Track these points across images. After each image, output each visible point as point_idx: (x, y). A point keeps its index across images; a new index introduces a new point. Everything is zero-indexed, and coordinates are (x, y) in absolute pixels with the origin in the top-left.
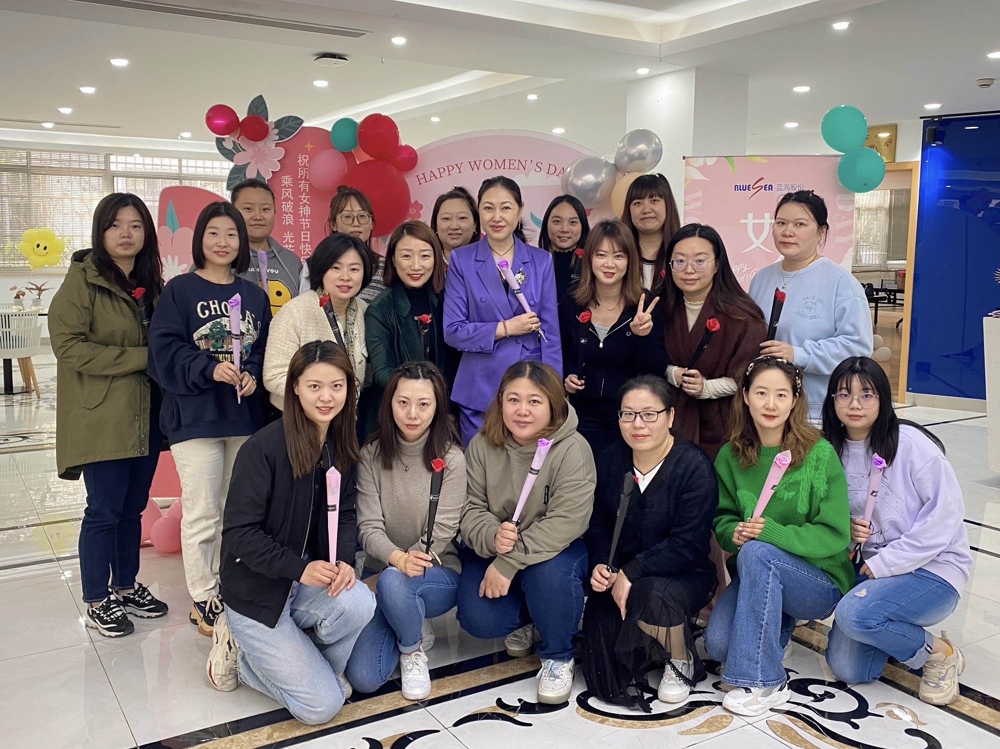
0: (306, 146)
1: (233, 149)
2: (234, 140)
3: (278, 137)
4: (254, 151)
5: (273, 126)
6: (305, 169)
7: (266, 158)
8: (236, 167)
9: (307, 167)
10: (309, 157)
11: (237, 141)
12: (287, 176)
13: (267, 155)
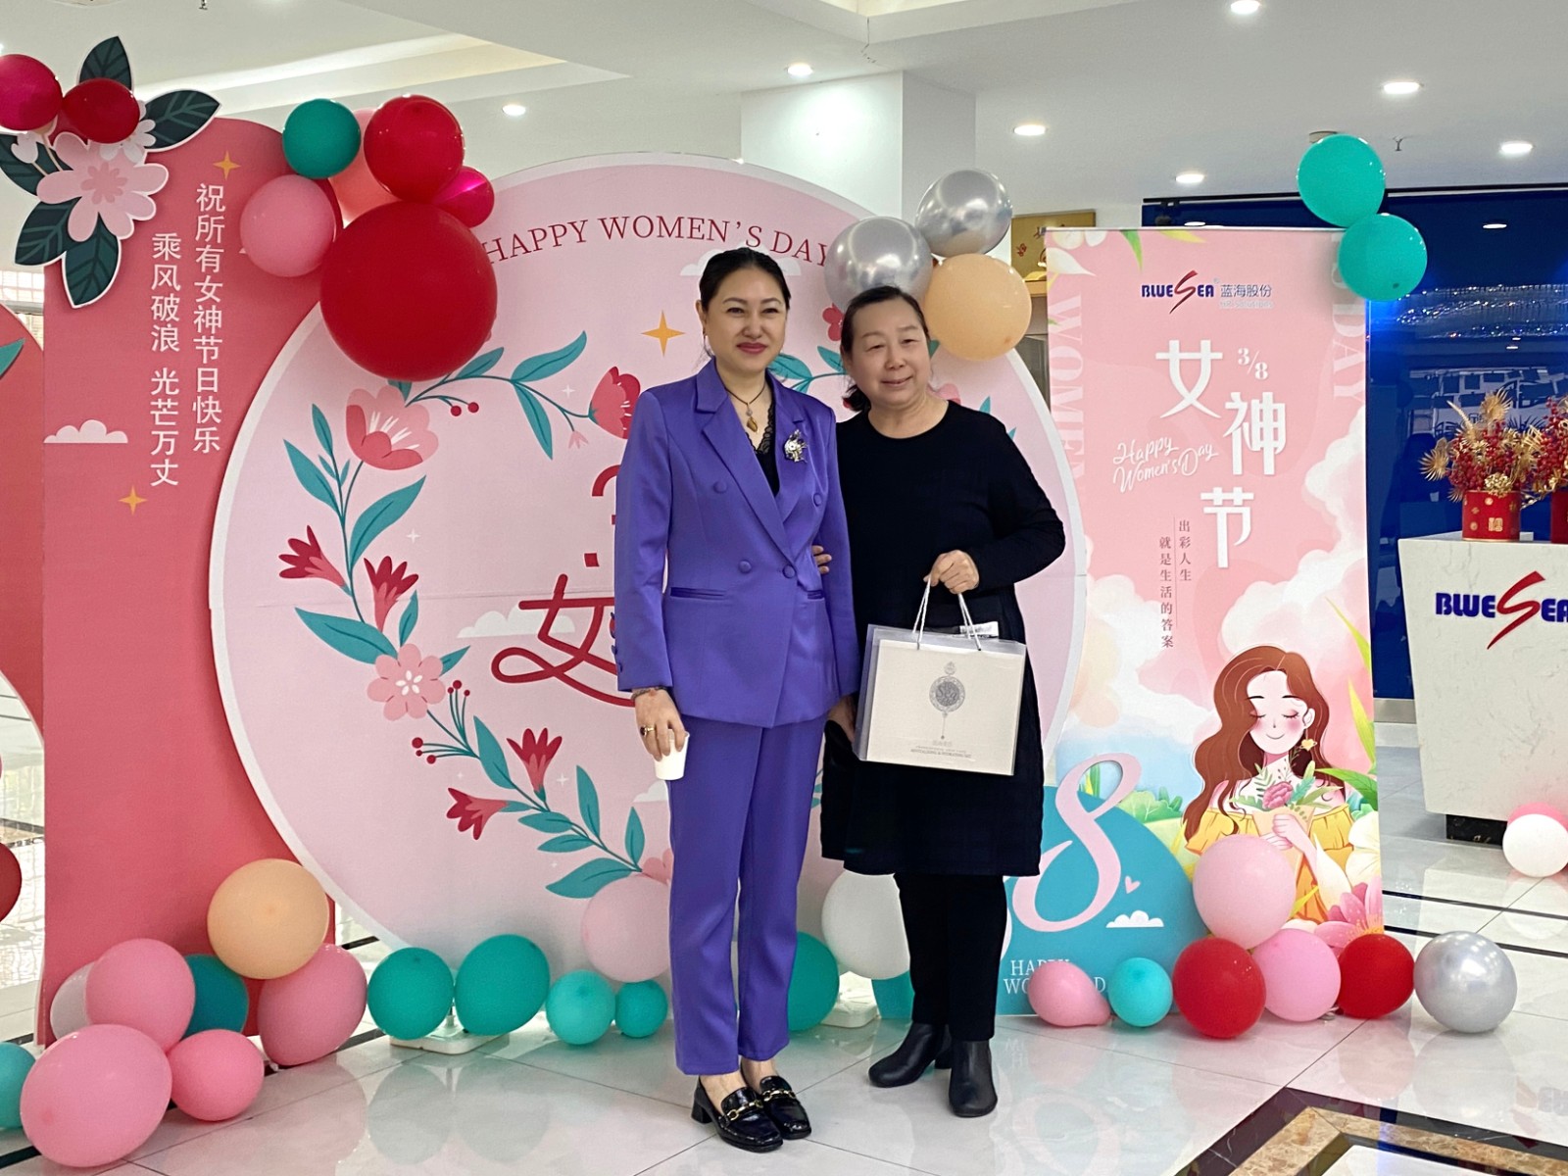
0: (218, 164)
1: (36, 162)
2: (42, 142)
3: (152, 140)
4: (92, 170)
5: (143, 112)
6: (212, 219)
7: (122, 188)
8: (41, 207)
9: (220, 214)
10: (225, 190)
11: (48, 145)
12: (167, 235)
13: (124, 181)
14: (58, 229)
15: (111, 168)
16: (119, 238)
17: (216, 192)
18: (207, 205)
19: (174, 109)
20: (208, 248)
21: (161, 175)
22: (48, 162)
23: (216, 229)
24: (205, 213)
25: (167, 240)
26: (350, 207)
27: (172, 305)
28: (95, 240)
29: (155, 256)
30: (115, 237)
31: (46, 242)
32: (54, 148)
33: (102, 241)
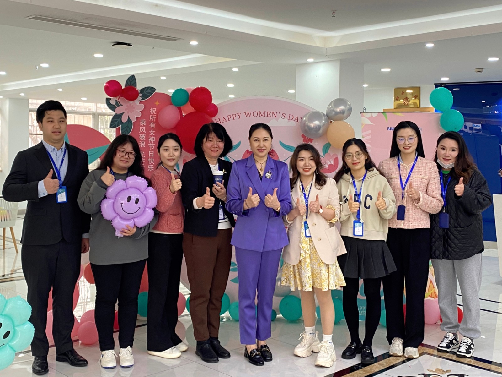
0: (155, 103)
1: (115, 104)
2: (116, 99)
3: (141, 98)
4: (127, 106)
5: (139, 92)
6: (153, 116)
7: (134, 110)
8: (116, 115)
9: (155, 115)
10: (156, 109)
11: (118, 100)
12: (143, 120)
13: (134, 108)
14: (119, 119)
15: (132, 105)
16: (133, 121)
17: (154, 110)
18: (152, 112)
19: (146, 91)
20: (152, 123)
21: (143, 106)
22: (118, 104)
23: (154, 118)
24: (151, 115)
25: (143, 121)
26: (185, 112)
27: (144, 136)
28: (127, 122)
29: (141, 125)
30: (132, 121)
31: (117, 123)
32: (119, 101)
33: (129, 122)
